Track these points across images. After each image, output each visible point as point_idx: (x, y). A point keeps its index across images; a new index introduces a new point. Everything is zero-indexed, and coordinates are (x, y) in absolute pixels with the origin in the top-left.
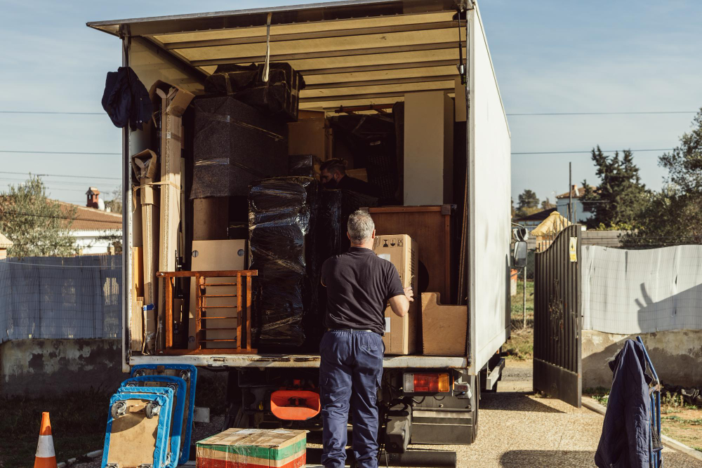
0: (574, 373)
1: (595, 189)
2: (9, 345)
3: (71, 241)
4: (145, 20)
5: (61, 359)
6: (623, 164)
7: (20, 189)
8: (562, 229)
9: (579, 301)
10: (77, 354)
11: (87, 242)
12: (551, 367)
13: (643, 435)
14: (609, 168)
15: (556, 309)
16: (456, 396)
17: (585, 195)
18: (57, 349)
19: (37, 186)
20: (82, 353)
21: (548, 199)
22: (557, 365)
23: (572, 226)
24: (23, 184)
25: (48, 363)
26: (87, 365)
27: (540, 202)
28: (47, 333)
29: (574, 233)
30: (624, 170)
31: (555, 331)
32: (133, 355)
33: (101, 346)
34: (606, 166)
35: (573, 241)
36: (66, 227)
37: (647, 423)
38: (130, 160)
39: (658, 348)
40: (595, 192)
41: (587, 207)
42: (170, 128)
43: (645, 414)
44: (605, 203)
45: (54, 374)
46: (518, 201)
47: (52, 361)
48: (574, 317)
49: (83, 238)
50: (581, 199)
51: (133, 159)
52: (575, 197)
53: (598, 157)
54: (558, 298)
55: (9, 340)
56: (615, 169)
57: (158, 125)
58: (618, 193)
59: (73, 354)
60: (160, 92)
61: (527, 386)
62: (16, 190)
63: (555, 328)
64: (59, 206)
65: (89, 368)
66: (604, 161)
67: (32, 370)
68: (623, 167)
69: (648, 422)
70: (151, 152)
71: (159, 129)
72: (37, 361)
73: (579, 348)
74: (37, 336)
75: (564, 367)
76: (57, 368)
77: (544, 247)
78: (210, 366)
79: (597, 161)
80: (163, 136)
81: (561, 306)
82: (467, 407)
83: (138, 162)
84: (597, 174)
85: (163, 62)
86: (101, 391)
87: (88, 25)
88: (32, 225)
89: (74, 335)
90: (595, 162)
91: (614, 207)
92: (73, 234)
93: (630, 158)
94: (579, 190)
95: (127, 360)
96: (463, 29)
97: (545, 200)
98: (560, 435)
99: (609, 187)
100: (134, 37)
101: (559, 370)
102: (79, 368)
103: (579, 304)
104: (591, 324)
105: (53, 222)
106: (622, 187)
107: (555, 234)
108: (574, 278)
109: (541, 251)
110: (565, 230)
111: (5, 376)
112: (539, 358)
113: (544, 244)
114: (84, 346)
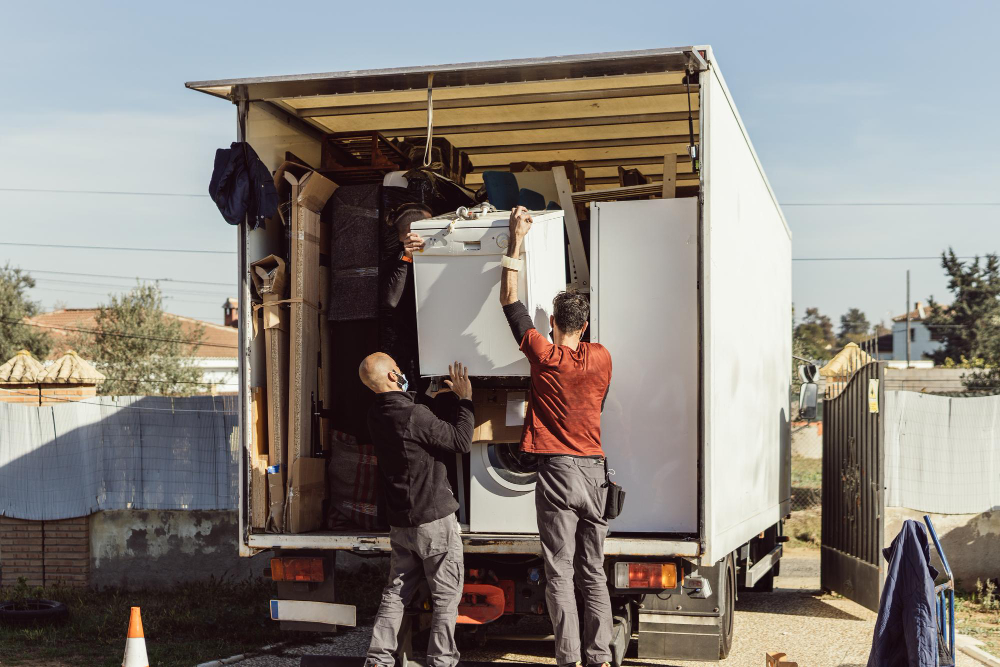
0: (874, 566)
1: (945, 308)
2: (100, 517)
3: (196, 373)
4: (264, 81)
5: (172, 537)
6: (986, 273)
7: (125, 300)
8: (859, 367)
9: (880, 466)
10: (193, 531)
11: (219, 376)
12: (843, 556)
13: (927, 647)
14: (966, 280)
15: (851, 478)
16: (689, 594)
17: (932, 317)
18: (165, 523)
19: (148, 296)
20: (200, 529)
21: (883, 323)
22: (852, 554)
23: (872, 364)
24: (128, 293)
25: (154, 543)
26: (207, 546)
27: (872, 326)
28: (153, 501)
29: (875, 374)
30: (987, 283)
31: (850, 508)
32: (254, 534)
33: (226, 520)
34: (962, 276)
35: (873, 384)
36: (190, 355)
37: (932, 632)
38: (248, 269)
39: (993, 534)
40: (946, 312)
41: (935, 334)
42: (303, 225)
43: (930, 619)
44: (960, 329)
45: (162, 557)
46: (840, 324)
47: (159, 540)
48: (875, 489)
49: (214, 370)
50: (926, 322)
51: (253, 267)
52: (918, 319)
53: (951, 264)
54: (854, 461)
55: (99, 511)
56: (974, 280)
57: (287, 221)
58: (979, 316)
59: (188, 530)
60: (289, 177)
61: (814, 583)
62: (119, 302)
63: (850, 504)
64: (180, 325)
65: (210, 550)
66: (959, 270)
67: (131, 552)
68: (986, 277)
69: (933, 630)
70: (278, 259)
71: (288, 228)
72: (138, 539)
73: (880, 533)
74: (138, 506)
75: (862, 558)
76: (165, 549)
77: (836, 391)
78: (357, 549)
79: (950, 269)
80: (294, 237)
81: (858, 474)
82: (715, 611)
83: (260, 271)
84: (949, 287)
85: (296, 133)
86: (224, 582)
87: (187, 86)
88: (141, 350)
89: (189, 505)
90: (945, 271)
91: (972, 335)
92: (199, 362)
93: (995, 265)
94: (925, 310)
95: (246, 539)
96: (693, 96)
97: (878, 322)
98: (846, 649)
99: (965, 306)
100: (253, 101)
101: (854, 562)
102: (196, 550)
103: (880, 472)
104: (901, 500)
105: (171, 347)
106: (984, 307)
107: (851, 373)
108: (875, 436)
109: (832, 398)
110: (862, 369)
111: (94, 559)
112: (829, 545)
113: (836, 387)
114: (203, 520)
